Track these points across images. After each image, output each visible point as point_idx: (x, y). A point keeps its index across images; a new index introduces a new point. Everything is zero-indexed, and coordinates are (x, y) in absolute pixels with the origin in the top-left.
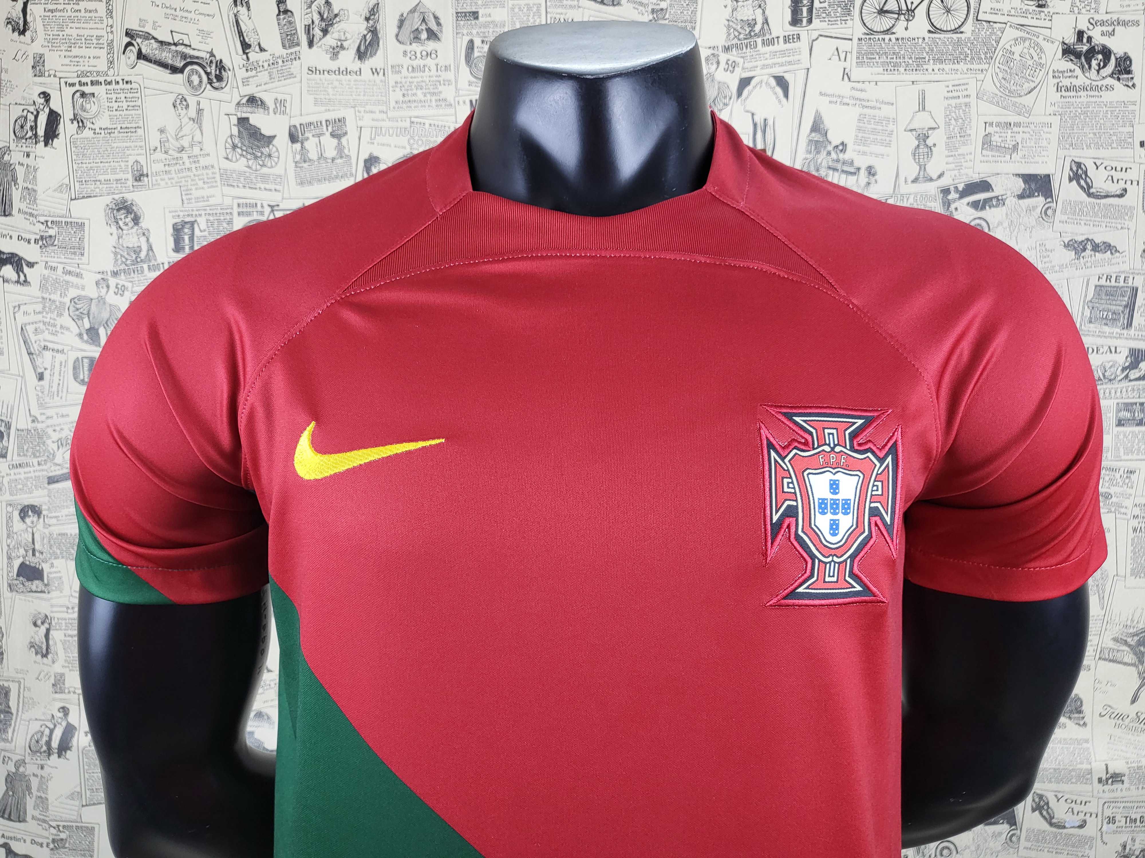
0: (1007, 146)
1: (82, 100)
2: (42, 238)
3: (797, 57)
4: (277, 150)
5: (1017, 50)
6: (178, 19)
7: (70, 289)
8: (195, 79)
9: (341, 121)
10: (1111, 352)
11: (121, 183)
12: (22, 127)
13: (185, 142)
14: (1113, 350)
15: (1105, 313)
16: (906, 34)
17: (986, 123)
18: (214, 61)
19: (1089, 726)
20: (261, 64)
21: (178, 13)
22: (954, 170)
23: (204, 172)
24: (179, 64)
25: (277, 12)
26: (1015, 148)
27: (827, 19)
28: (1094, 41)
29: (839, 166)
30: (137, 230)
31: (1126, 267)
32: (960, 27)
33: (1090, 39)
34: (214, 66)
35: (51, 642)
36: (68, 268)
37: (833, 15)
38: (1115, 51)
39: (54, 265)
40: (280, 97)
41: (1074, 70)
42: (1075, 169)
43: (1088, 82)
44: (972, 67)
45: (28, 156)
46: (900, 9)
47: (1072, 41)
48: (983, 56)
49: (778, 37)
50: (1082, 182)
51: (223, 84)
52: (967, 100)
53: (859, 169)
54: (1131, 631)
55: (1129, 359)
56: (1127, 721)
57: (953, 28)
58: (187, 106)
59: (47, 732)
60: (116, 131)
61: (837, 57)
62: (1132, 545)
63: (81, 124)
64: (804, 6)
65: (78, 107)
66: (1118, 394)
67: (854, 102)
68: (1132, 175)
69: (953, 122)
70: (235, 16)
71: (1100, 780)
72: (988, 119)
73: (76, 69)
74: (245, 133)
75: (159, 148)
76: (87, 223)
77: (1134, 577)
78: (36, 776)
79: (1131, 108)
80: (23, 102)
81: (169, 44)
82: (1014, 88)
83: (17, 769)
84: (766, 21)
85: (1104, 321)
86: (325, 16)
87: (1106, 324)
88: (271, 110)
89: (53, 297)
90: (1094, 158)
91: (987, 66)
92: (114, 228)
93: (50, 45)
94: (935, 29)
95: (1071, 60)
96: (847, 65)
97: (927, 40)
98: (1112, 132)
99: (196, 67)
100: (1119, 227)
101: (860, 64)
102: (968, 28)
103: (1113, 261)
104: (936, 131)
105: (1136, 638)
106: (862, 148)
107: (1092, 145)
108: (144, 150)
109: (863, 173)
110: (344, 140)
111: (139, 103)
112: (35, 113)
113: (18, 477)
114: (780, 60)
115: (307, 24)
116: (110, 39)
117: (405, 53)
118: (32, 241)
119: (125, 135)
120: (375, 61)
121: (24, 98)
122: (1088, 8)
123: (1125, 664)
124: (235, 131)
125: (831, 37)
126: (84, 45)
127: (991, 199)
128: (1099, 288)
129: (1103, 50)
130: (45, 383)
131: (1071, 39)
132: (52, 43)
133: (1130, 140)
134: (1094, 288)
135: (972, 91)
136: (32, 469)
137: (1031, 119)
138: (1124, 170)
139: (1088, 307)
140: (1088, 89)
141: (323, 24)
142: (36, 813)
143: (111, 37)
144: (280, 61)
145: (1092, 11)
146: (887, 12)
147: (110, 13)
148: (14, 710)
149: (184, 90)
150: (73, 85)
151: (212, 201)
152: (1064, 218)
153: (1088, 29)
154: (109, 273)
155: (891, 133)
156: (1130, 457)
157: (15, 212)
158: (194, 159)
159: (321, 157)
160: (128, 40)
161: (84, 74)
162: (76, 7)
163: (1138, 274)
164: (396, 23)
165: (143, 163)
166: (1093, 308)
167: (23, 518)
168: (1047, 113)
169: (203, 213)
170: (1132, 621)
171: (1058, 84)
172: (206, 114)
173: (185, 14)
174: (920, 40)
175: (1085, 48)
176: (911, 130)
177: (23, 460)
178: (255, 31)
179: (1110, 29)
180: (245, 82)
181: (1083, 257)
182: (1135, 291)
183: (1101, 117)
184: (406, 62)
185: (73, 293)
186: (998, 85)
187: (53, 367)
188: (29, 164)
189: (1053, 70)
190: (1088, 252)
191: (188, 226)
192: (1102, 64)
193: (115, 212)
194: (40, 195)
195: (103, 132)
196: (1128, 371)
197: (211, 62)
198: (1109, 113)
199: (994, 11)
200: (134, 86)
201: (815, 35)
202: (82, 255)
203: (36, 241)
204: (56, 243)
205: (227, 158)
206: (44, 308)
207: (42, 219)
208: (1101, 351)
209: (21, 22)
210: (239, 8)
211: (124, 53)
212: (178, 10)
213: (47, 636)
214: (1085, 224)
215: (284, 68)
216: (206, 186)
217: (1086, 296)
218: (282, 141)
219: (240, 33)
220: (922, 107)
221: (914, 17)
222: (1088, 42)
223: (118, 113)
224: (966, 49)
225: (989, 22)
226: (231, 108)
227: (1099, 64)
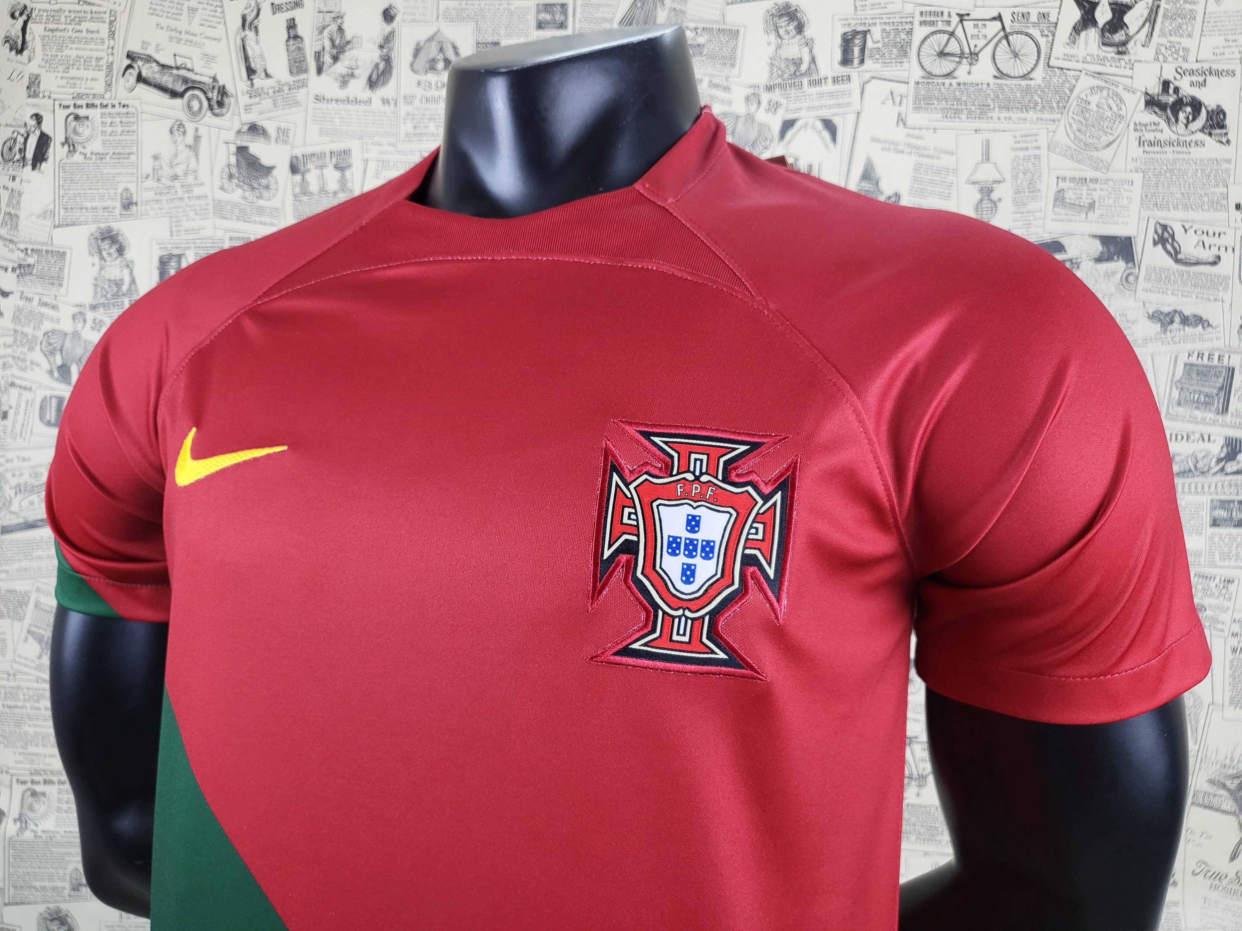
0: (1082, 204)
1: (75, 123)
2: (20, 266)
4: (277, 182)
5: (1094, 100)
6: (183, 42)
7: (45, 322)
8: (195, 105)
9: (346, 153)
10: (1203, 439)
11: (108, 212)
12: (11, 149)
13: (179, 170)
14: (1206, 438)
15: (1196, 396)
17: (1058, 178)
18: (217, 87)
20: (266, 91)
21: (184, 36)
22: (1021, 228)
23: (197, 202)
24: (180, 88)
25: (286, 36)
26: (1092, 206)
27: (880, 61)
28: (1182, 93)
30: (122, 261)
31: (1220, 344)
32: (1029, 73)
33: (1177, 90)
34: (216, 91)
36: (45, 299)
37: (887, 57)
38: (1206, 104)
39: (30, 295)
40: (283, 126)
41: (1159, 123)
42: (1160, 231)
43: (1174, 137)
44: (1042, 116)
45: (14, 179)
46: (962, 53)
47: (1156, 92)
48: (1055, 106)
49: (825, 78)
50: (1169, 247)
51: (224, 110)
52: (1036, 152)
54: (1231, 772)
55: (1225, 449)
57: (1021, 74)
58: (184, 133)
60: (108, 157)
61: (891, 102)
62: (1231, 668)
63: (72, 148)
64: (855, 46)
65: (70, 130)
66: (1213, 489)
67: (909, 150)
68: (1227, 240)
69: (1021, 175)
70: (243, 40)
72: (1062, 174)
73: (72, 90)
74: (243, 163)
75: (151, 175)
76: (68, 251)
77: (1233, 707)
79: (1225, 166)
80: (14, 123)
81: (171, 68)
82: (1089, 141)
84: (813, 60)
85: (1195, 405)
86: (337, 42)
87: (1197, 408)
88: (273, 140)
89: (26, 330)
90: (1182, 221)
91: (1059, 116)
92: (96, 259)
93: (48, 65)
94: (1001, 75)
95: (1155, 112)
96: (903, 109)
97: (991, 85)
98: (1202, 193)
100: (1212, 298)
101: (917, 109)
102: (1039, 74)
104: (1002, 185)
105: (1236, 782)
107: (1180, 207)
108: (135, 179)
110: (348, 173)
111: (134, 127)
112: (25, 135)
114: (828, 102)
115: (317, 50)
116: (110, 61)
117: (419, 83)
118: (10, 270)
119: (117, 161)
120: (387, 90)
121: (15, 119)
122: (1175, 56)
124: (233, 160)
125: (885, 80)
126: (82, 67)
128: (1189, 367)
129: (1192, 103)
130: (9, 422)
131: (1155, 89)
133: (1224, 202)
134: (1183, 366)
135: (1043, 142)
137: (1109, 176)
138: (1217, 235)
139: (1177, 387)
140: (1175, 144)
141: (335, 51)
143: (111, 58)
144: (286, 88)
145: (1180, 59)
146: (948, 54)
147: (112, 34)
149: (183, 116)
151: (203, 233)
152: (1148, 285)
153: (1175, 79)
154: (87, 306)
155: (951, 185)
156: (1227, 563)
158: (188, 188)
159: (322, 190)
160: (127, 62)
161: (80, 96)
162: (78, 27)
163: (1235, 352)
165: (133, 190)
166: (1182, 389)
168: (1128, 168)
169: (192, 245)
170: (1232, 759)
171: (1140, 138)
172: (204, 142)
173: (190, 37)
174: (985, 86)
175: (1171, 99)
176: (974, 183)
178: (262, 56)
179: (1201, 79)
181: (1170, 331)
182: (1231, 372)
183: (1190, 175)
184: (419, 92)
185: (47, 326)
186: (1072, 137)
187: (18, 405)
188: (14, 188)
189: (1135, 124)
190: (1176, 325)
191: (175, 259)
192: (1191, 117)
193: (99, 241)
195: (94, 157)
196: (1223, 462)
197: (213, 88)
198: (1200, 172)
199: (1068, 57)
200: (131, 110)
201: (867, 76)
202: (61, 285)
204: (34, 271)
205: (222, 188)
206: (15, 341)
207: (22, 246)
208: (1192, 438)
209: (20, 42)
210: (247, 32)
211: (123, 75)
212: (183, 32)
214: (1172, 294)
215: (290, 96)
216: (197, 217)
217: (1174, 374)
218: (282, 172)
219: (246, 58)
220: (987, 157)
221: (976, 60)
222: (1174, 92)
223: (112, 138)
224: (1036, 98)
225: (1062, 69)
226: (230, 136)
227: (1188, 118)
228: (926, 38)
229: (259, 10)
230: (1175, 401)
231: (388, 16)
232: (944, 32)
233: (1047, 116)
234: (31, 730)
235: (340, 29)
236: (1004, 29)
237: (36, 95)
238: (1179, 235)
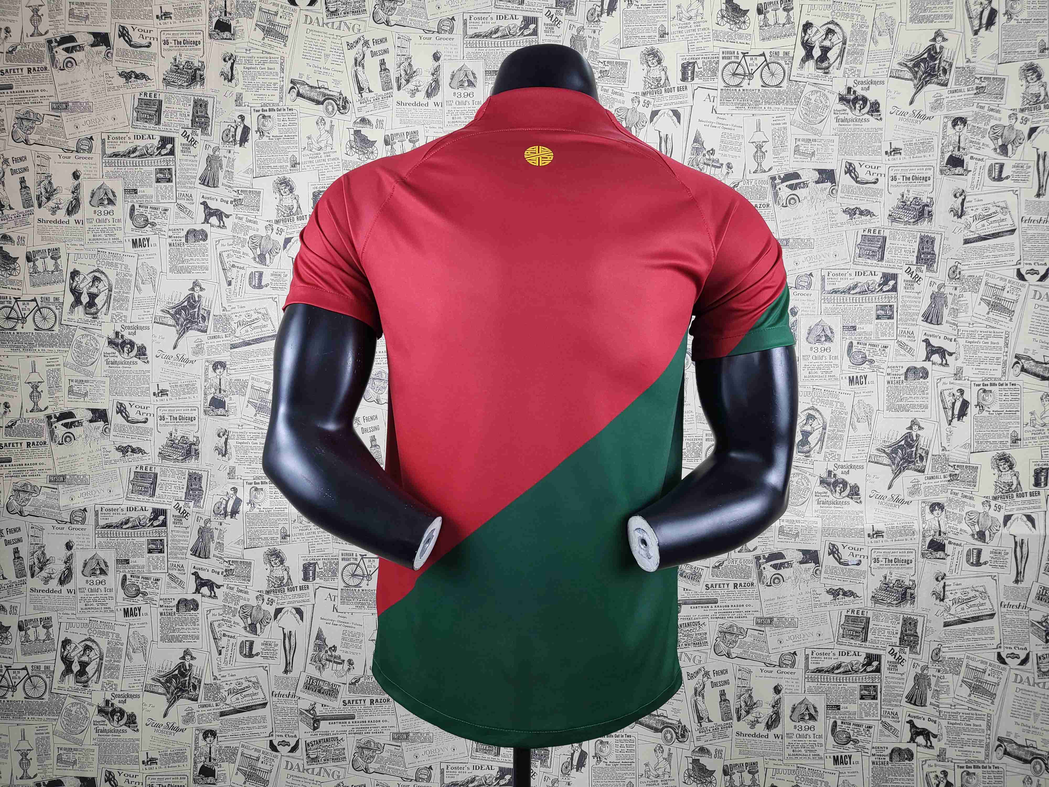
3: (685, 99)
5: (813, 98)
16: (749, 87)
19: (863, 503)
21: (322, 70)
24: (321, 99)
28: (857, 94)
29: (710, 163)
33: (855, 92)
35: (228, 447)
36: (249, 218)
45: (230, 152)
50: (853, 174)
52: (785, 126)
53: (722, 165)
54: (887, 444)
56: (886, 500)
59: (224, 502)
65: (260, 123)
71: (869, 535)
72: (798, 137)
76: (262, 191)
78: (217, 529)
83: (206, 525)
89: (239, 235)
94: (765, 85)
96: (714, 104)
99: (330, 101)
101: (722, 104)
102: (785, 84)
103: (872, 221)
106: (724, 152)
109: (724, 166)
111: (296, 122)
113: (213, 344)
114: (675, 101)
120: (437, 98)
123: (885, 465)
124: (352, 138)
127: (800, 183)
130: (232, 287)
132: (247, 87)
135: (788, 120)
136: (221, 340)
142: (216, 553)
147: (282, 70)
148: (204, 489)
150: (258, 111)
152: (843, 195)
156: (884, 338)
157: (220, 185)
161: (265, 105)
164: (450, 76)
167: (214, 370)
175: (852, 97)
177: (217, 334)
180: (360, 110)
182: (885, 239)
184: (455, 99)
185: (251, 233)
190: (857, 216)
194: (236, 176)
199: (799, 75)
200: (294, 111)
203: (231, 202)
207: (236, 189)
213: (226, 443)
219: (358, 82)
228: (726, 66)
229: (364, 55)
230: (857, 255)
231: (436, 57)
232: (735, 62)
233: (789, 106)
234: (253, 455)
235: (410, 64)
236: (766, 60)
237: (240, 105)
238: (858, 169)
